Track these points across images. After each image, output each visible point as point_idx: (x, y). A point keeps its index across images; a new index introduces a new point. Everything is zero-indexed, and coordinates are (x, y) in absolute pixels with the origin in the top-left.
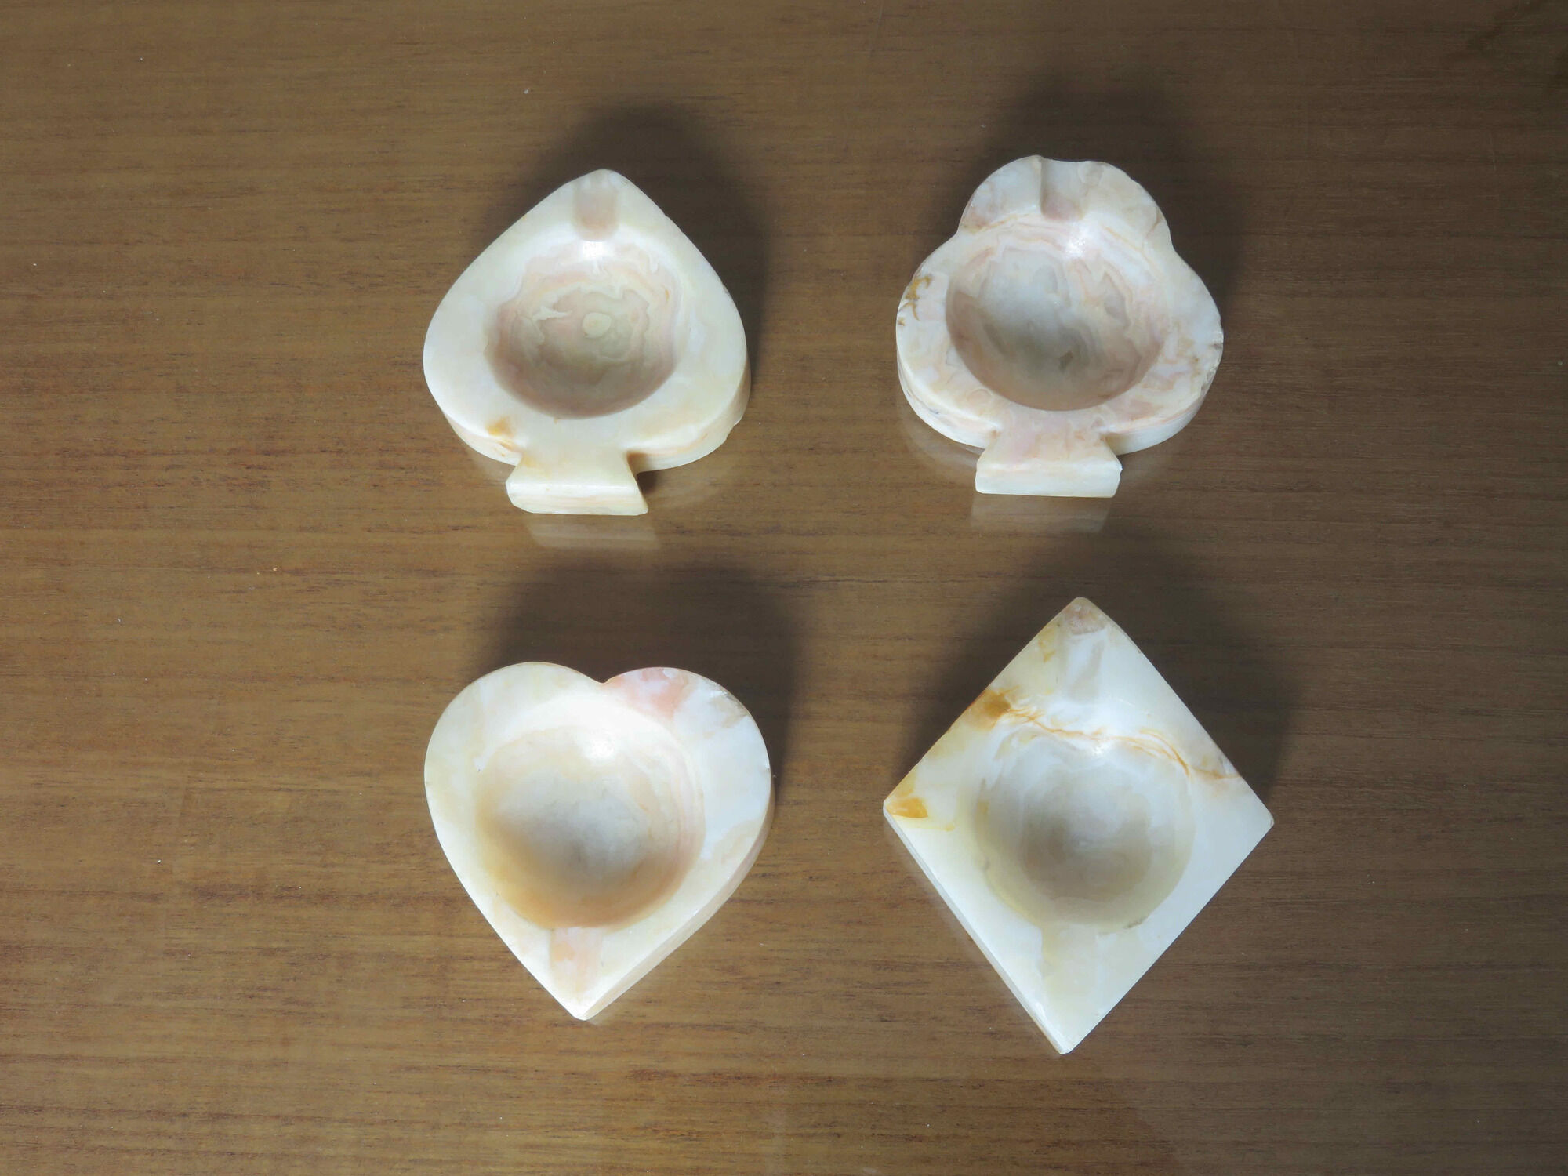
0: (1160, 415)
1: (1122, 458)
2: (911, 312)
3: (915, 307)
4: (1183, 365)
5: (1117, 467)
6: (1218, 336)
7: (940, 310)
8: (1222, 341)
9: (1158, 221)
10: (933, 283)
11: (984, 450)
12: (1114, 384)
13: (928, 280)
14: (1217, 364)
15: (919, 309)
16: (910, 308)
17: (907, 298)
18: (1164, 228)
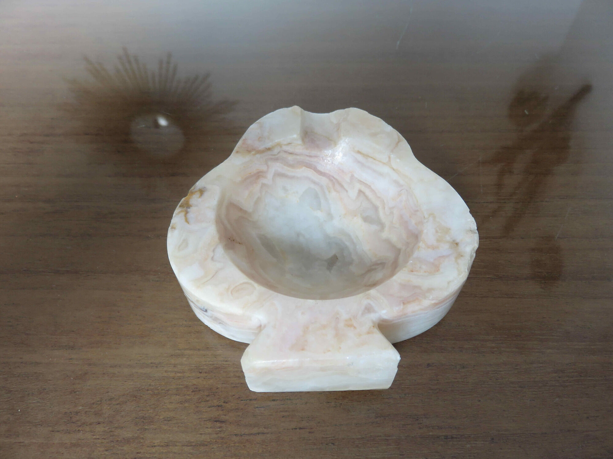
0: (431, 297)
1: (398, 346)
2: (184, 218)
3: (187, 213)
4: (445, 249)
5: (395, 357)
6: (471, 222)
7: (211, 215)
8: (476, 228)
9: (399, 141)
10: (206, 194)
11: (247, 345)
12: (379, 275)
13: (202, 192)
14: (476, 246)
15: (191, 215)
16: (183, 214)
17: (180, 206)
18: (406, 146)
